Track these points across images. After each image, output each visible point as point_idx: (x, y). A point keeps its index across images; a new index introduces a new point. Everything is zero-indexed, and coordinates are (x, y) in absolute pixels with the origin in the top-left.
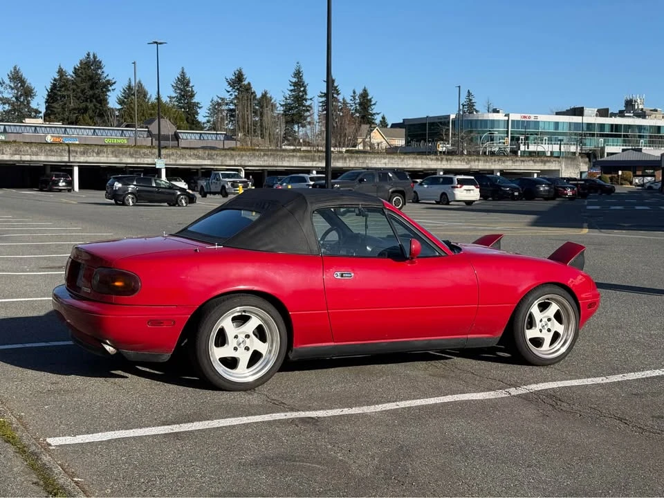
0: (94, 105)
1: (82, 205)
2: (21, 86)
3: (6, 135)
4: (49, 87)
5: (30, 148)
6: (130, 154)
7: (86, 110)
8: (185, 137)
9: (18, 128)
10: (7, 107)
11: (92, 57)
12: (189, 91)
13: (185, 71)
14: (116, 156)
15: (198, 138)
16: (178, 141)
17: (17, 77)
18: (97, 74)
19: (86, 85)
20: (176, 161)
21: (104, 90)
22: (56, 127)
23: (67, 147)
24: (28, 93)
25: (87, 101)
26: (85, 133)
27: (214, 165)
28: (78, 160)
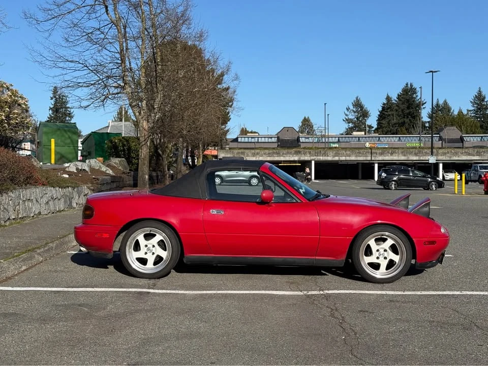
0: (410, 120)
1: (366, 190)
2: (361, 110)
3: (340, 144)
4: (381, 109)
5: (345, 151)
6: (415, 153)
7: (403, 124)
8: (468, 140)
9: (347, 138)
10: (351, 125)
11: (409, 85)
12: (484, 105)
13: (481, 90)
14: (405, 156)
15: (479, 139)
16: (463, 142)
17: (358, 104)
18: (413, 98)
19: (405, 106)
20: (451, 157)
21: (417, 108)
22: (372, 137)
23: (370, 150)
24: (365, 114)
25: (404, 117)
26: (393, 140)
27: (483, 160)
28: (378, 159)
